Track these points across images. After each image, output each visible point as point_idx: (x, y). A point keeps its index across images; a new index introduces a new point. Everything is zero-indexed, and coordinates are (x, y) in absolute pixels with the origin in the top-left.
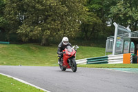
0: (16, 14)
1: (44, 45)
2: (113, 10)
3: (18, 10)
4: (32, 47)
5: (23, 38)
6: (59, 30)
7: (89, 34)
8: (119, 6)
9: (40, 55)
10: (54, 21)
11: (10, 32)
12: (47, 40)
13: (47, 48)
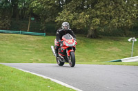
1: (91, 37)
11: (47, 20)
13: (95, 40)
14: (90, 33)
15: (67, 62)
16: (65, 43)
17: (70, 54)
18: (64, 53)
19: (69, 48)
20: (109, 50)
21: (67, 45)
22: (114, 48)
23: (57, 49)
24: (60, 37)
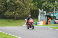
0: (4, 7)
1: (16, 19)
2: (43, 4)
3: (5, 6)
4: (11, 20)
5: (7, 17)
6: (21, 13)
7: (34, 14)
8: (46, 3)
9: (14, 23)
10: (20, 9)
12: (17, 17)
13: (17, 20)
14: (15, 18)
15: (31, 27)
16: (30, 21)
17: (32, 25)
18: (30, 25)
19: (31, 23)
20: (21, 23)
21: (31, 22)
22: (23, 22)
23: (27, 23)
24: (28, 19)
